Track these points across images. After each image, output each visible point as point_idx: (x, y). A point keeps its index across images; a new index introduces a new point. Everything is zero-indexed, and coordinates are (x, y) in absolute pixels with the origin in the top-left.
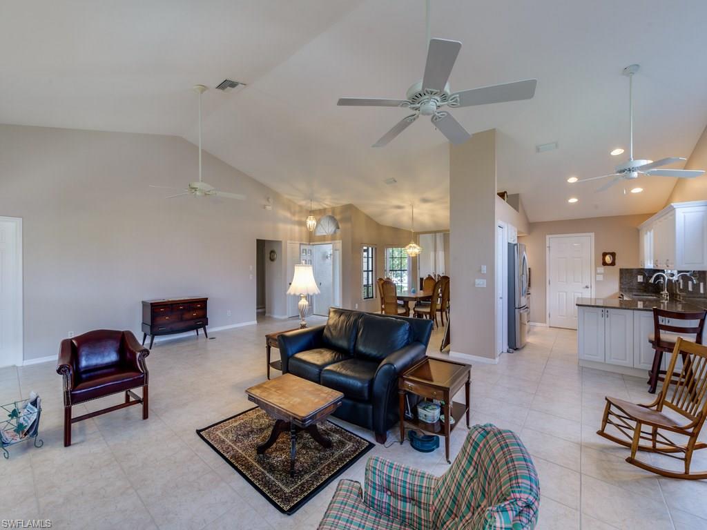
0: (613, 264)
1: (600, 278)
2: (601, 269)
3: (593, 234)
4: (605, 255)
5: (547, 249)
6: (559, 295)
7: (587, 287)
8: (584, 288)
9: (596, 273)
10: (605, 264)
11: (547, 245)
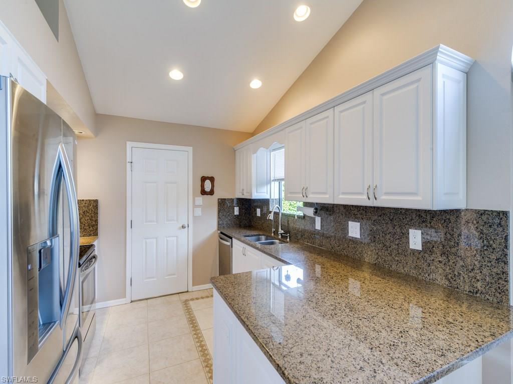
0: (211, 193)
1: (198, 212)
2: (200, 200)
3: (190, 149)
4: (203, 179)
5: (128, 165)
6: (146, 242)
7: (183, 227)
8: (180, 229)
9: (195, 206)
10: (203, 192)
11: (129, 160)
